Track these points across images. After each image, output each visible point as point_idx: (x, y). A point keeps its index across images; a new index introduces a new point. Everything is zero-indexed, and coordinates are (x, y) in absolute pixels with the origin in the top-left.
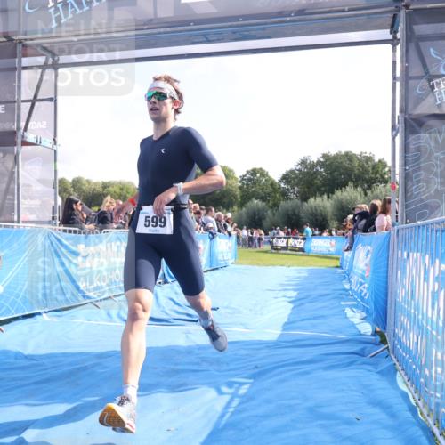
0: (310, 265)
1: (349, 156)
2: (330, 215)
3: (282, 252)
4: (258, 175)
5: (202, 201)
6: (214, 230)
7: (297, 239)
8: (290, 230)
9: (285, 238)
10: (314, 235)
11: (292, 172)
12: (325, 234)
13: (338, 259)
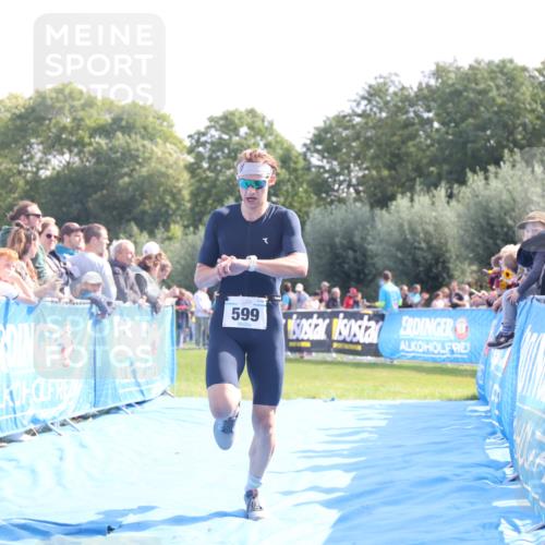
0: (395, 395)
1: (506, 74)
2: (453, 248)
3: (315, 356)
4: (243, 130)
5: (75, 209)
6: (106, 292)
7: (358, 316)
8: (337, 290)
9: (321, 315)
10: (406, 305)
11: (342, 121)
12: (440, 303)
13: (473, 374)
